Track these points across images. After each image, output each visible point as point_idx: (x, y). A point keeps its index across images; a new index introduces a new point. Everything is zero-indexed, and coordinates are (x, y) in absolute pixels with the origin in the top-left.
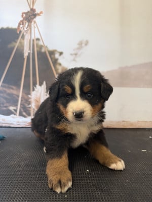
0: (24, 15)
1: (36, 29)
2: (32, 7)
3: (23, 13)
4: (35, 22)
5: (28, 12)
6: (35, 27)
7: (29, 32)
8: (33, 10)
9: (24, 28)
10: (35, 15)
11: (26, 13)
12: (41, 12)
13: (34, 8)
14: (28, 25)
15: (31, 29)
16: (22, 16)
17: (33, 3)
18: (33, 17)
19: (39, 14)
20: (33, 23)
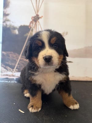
0: (33, 18)
1: (39, 26)
2: (37, 14)
3: (32, 17)
4: (39, 22)
5: (35, 16)
6: (38, 25)
7: (35, 27)
8: (37, 15)
9: (33, 26)
10: (39, 18)
11: (34, 17)
12: (42, 17)
13: (38, 14)
14: (35, 24)
15: (36, 26)
16: (32, 19)
17: (38, 11)
18: (37, 19)
19: (41, 18)
20: (37, 23)
